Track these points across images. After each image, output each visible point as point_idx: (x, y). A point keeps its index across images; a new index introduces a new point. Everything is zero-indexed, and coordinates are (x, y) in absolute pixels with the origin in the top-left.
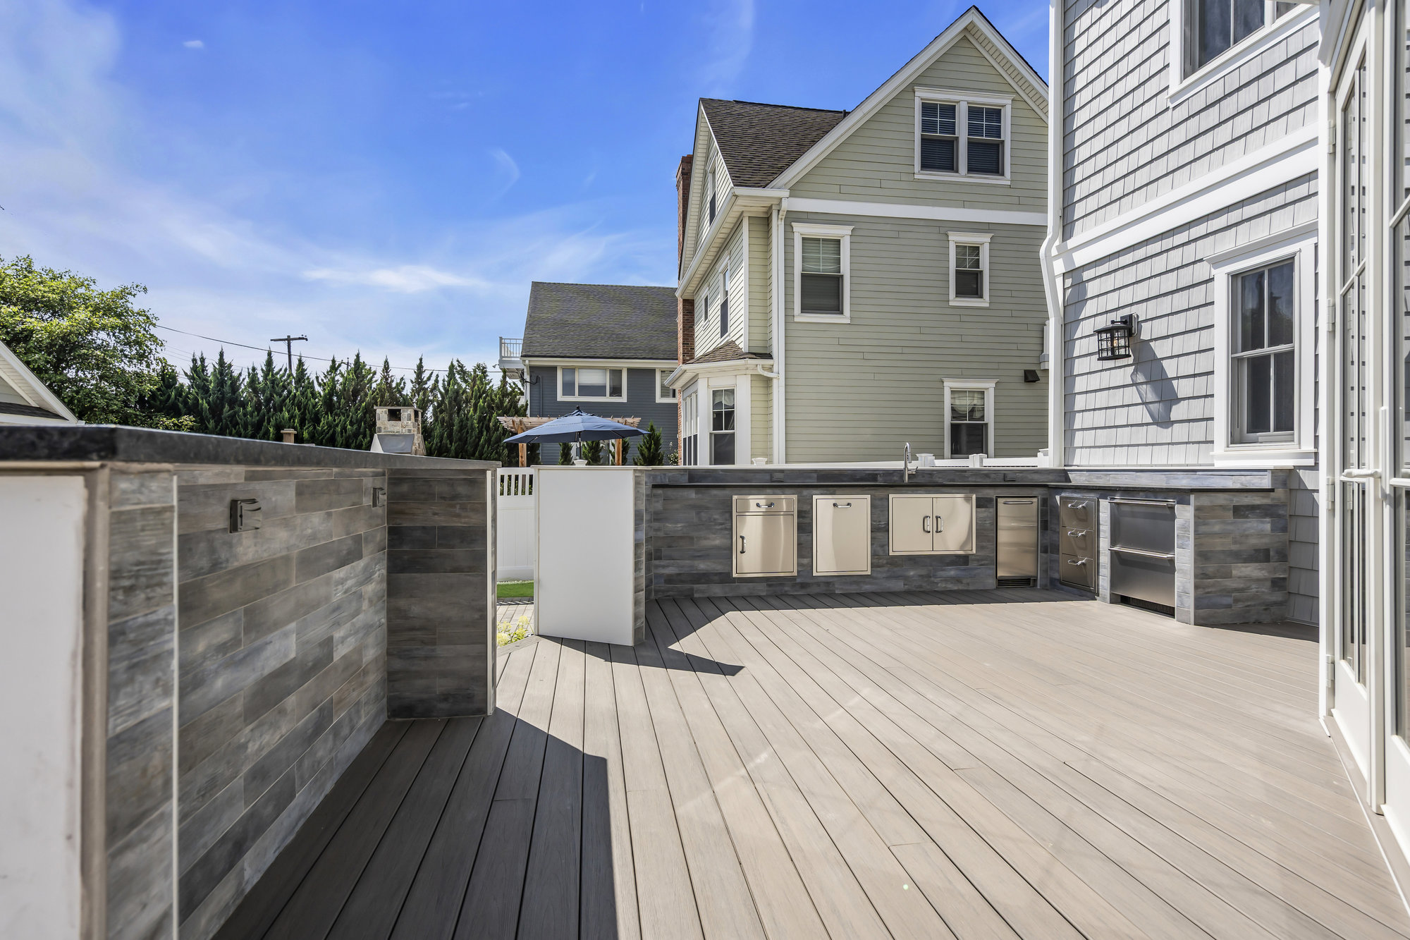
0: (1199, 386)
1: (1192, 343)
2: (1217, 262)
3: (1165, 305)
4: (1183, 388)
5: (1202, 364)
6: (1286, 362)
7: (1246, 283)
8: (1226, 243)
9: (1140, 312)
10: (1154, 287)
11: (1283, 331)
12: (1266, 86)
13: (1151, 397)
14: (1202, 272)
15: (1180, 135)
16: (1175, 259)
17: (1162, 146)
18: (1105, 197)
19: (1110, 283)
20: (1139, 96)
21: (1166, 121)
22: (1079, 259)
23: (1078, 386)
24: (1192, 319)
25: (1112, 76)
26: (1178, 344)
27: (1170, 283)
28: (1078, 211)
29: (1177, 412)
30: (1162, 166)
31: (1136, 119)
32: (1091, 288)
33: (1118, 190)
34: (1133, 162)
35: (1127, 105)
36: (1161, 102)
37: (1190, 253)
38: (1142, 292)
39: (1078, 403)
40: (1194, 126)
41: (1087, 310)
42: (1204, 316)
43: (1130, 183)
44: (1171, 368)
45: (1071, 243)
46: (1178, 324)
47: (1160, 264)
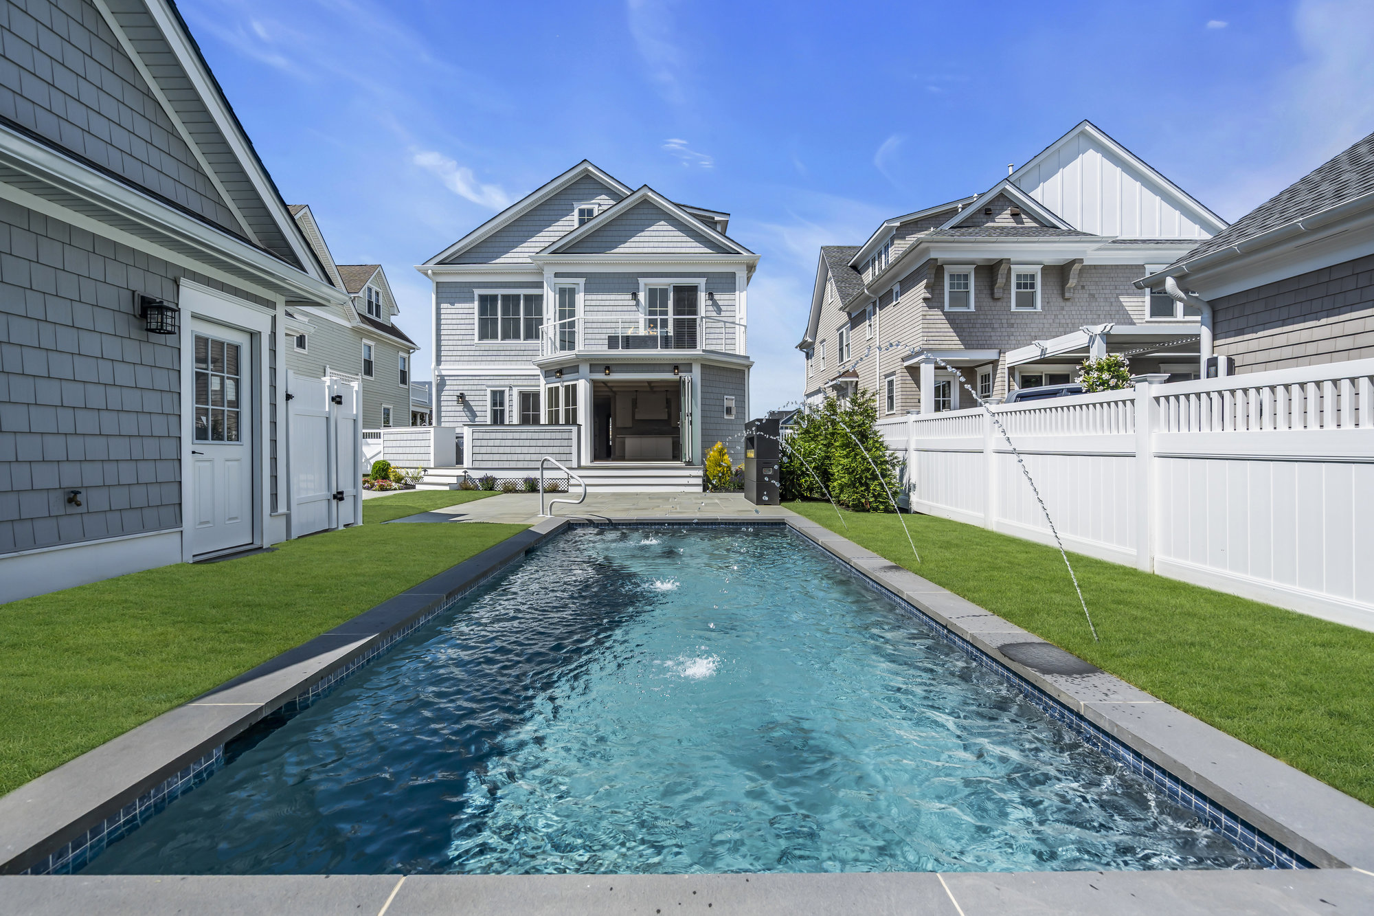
0: (483, 414)
1: (481, 403)
2: (488, 386)
3: (473, 393)
4: (478, 414)
5: (484, 409)
6: (502, 412)
7: (494, 393)
8: (494, 383)
9: (466, 393)
10: (470, 387)
11: (502, 404)
12: (499, 353)
13: (469, 415)
14: (484, 387)
15: (477, 353)
16: (476, 382)
17: (472, 353)
18: (453, 358)
19: (455, 382)
20: (465, 337)
21: (473, 348)
22: (444, 373)
23: (443, 409)
24: (481, 398)
25: (455, 327)
26: (477, 403)
27: (474, 388)
28: (443, 358)
29: (477, 419)
30: (472, 358)
31: (464, 343)
32: (448, 382)
33: (458, 358)
34: (463, 353)
35: (461, 337)
36: (472, 343)
37: (480, 382)
38: (466, 388)
39: (443, 414)
40: (481, 353)
41: (447, 388)
42: (484, 398)
43: (462, 358)
44: (475, 409)
45: (440, 367)
46: (477, 398)
47: (471, 382)
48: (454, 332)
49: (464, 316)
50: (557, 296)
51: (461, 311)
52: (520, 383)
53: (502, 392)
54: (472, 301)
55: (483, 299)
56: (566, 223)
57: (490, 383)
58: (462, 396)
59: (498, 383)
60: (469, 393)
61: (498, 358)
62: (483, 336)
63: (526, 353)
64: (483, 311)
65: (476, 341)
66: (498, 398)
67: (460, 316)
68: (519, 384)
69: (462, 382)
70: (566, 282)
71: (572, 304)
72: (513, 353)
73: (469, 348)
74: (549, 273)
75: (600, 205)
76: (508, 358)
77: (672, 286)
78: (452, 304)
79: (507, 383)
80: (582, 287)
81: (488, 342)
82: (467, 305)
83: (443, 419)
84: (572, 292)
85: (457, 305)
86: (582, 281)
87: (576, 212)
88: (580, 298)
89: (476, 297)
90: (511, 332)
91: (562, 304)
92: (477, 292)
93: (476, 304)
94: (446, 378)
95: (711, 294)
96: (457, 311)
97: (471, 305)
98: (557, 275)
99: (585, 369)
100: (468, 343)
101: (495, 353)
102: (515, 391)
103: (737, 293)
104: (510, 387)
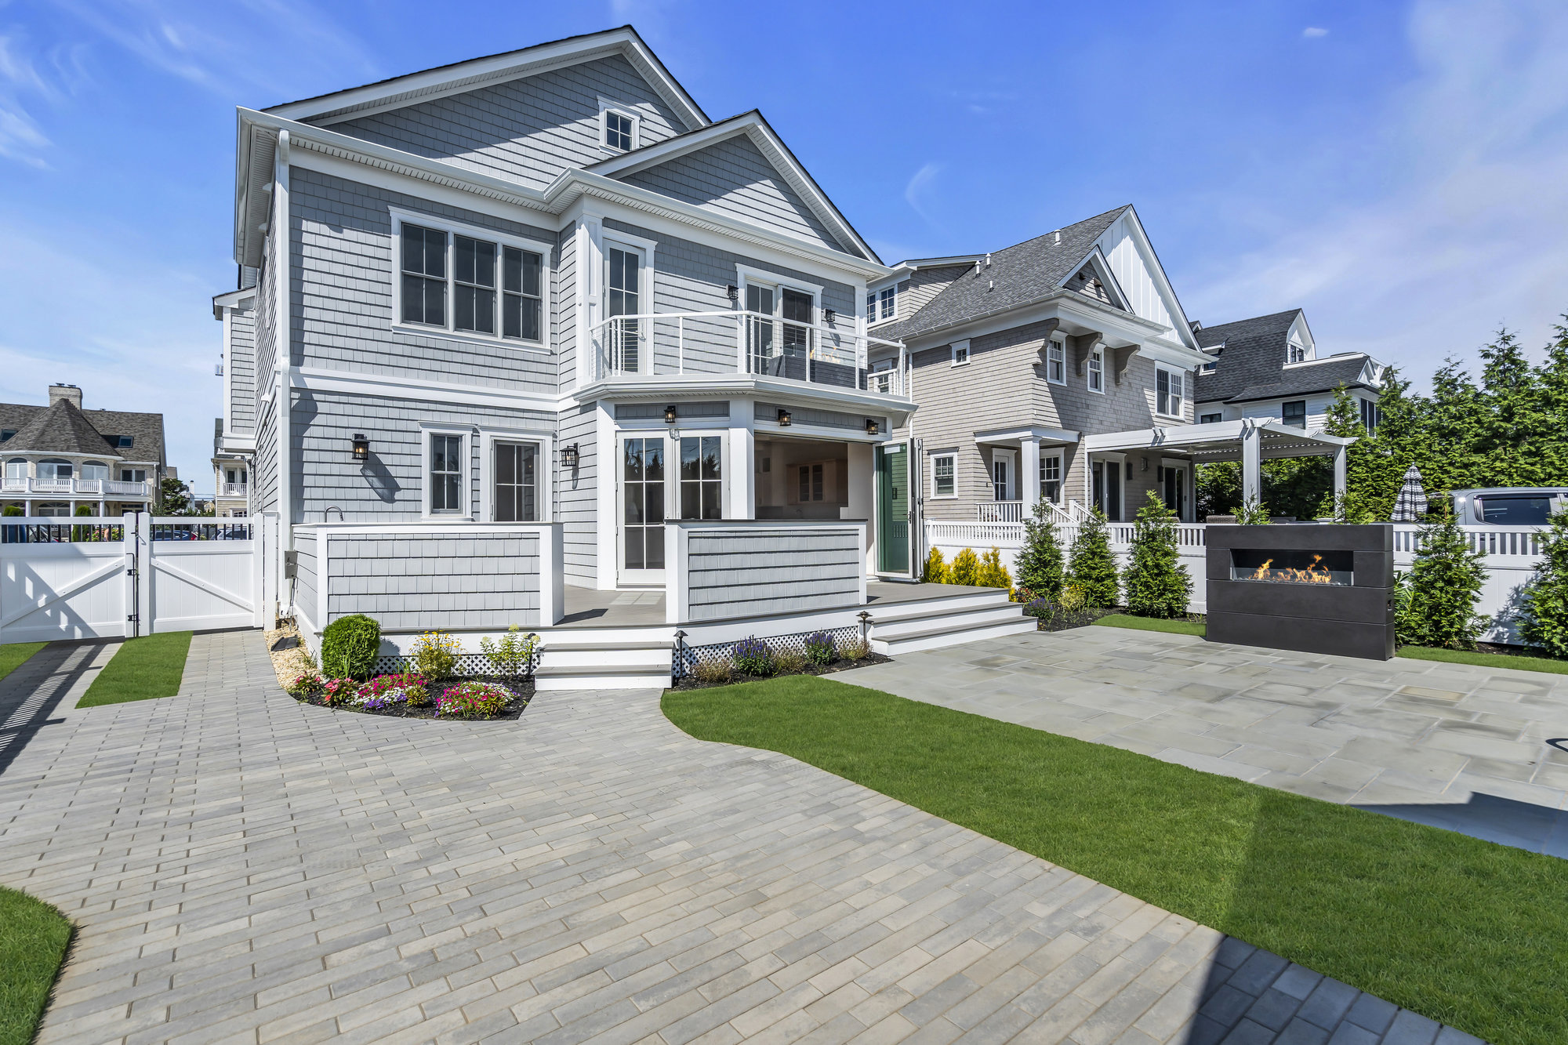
0: (412, 483)
1: (407, 460)
2: (424, 425)
3: (387, 436)
4: (401, 483)
5: (413, 472)
6: (456, 479)
7: (437, 440)
8: (436, 418)
9: (369, 435)
10: (379, 424)
11: (455, 464)
12: (448, 356)
14: (414, 426)
15: (398, 349)
16: (395, 413)
17: (385, 348)
18: (336, 353)
19: (339, 409)
20: (366, 310)
21: (388, 336)
22: (311, 384)
23: (307, 469)
24: (406, 449)
25: (341, 281)
26: (396, 460)
27: (391, 425)
28: (307, 350)
29: (398, 495)
30: (385, 359)
31: (363, 321)
32: (321, 407)
33: (348, 355)
34: (362, 345)
35: (356, 308)
36: (384, 324)
37: (405, 414)
38: (369, 423)
39: (307, 481)
40: (408, 350)
41: (318, 420)
42: (414, 449)
43: (358, 356)
44: (393, 471)
45: (303, 370)
46: (396, 448)
47: (383, 412)
48: (337, 293)
49: (365, 262)
50: (608, 263)
51: (357, 248)
52: (494, 422)
53: (455, 440)
54: (385, 229)
55: (410, 233)
56: (586, 131)
57: (428, 417)
58: (360, 442)
59: (446, 418)
60: (377, 435)
61: (445, 367)
62: (410, 313)
63: (507, 363)
64: (409, 260)
65: (396, 320)
66: (445, 451)
67: (353, 260)
68: (492, 424)
69: (359, 411)
70: (626, 241)
71: (633, 284)
72: (480, 360)
73: (378, 335)
74: (592, 213)
75: (642, 119)
76: (468, 369)
77: (780, 289)
78: (338, 228)
79: (466, 420)
80: (650, 256)
81: (422, 330)
82: (372, 239)
83: (307, 494)
84: (633, 262)
85: (348, 233)
86: (650, 245)
87: (602, 116)
88: (647, 275)
89: (395, 226)
90: (475, 317)
91: (615, 280)
92: (397, 215)
93: (395, 241)
94: (316, 397)
95: (829, 313)
96: (346, 246)
97: (381, 240)
98: (607, 222)
99: (742, 409)
100: (375, 323)
101: (440, 355)
102: (486, 440)
103: (857, 317)
104: (475, 430)
